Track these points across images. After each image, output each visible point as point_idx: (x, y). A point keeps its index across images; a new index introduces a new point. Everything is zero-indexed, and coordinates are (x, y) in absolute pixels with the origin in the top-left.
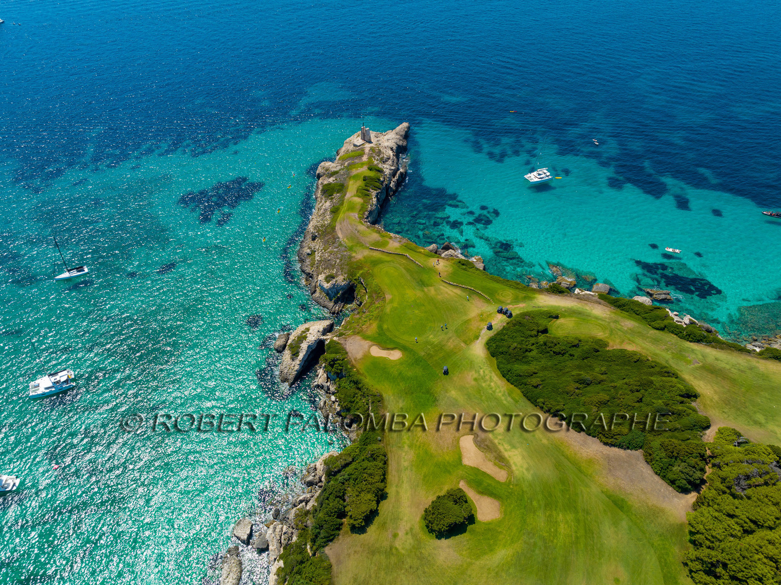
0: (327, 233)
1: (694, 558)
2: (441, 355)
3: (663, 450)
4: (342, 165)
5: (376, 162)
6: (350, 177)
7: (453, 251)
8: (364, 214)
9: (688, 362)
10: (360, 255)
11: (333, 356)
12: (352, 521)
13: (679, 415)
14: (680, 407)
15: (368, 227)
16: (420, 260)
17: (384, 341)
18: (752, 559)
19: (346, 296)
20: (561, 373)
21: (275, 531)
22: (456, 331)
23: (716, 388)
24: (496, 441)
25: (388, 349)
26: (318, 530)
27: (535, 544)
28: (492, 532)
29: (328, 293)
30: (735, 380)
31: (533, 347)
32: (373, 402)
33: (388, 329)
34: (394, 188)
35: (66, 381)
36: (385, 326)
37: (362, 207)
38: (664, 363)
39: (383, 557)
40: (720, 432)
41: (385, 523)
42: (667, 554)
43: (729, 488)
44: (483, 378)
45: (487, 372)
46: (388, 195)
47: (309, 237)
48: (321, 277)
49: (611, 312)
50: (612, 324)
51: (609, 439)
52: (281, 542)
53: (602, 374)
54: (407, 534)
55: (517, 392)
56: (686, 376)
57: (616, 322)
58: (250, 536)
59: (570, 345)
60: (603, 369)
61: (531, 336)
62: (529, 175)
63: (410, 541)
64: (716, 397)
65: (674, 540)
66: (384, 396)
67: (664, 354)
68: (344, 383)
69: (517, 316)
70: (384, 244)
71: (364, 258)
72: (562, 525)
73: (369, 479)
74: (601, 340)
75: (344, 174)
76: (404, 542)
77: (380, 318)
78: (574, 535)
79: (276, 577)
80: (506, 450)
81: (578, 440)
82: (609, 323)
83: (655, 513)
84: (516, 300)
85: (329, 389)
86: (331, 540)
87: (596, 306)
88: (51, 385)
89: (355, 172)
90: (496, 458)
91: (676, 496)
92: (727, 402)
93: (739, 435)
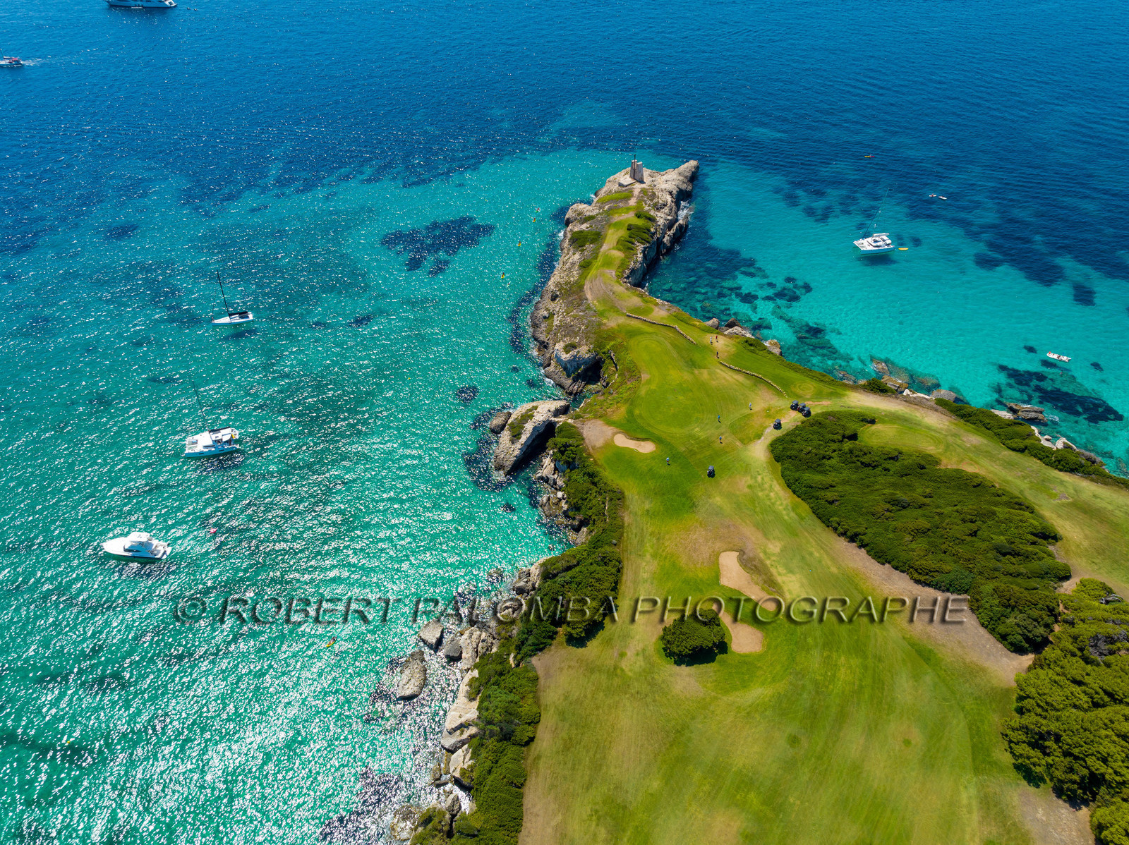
0: (572, 292)
1: (1017, 725)
2: (708, 453)
3: (996, 596)
4: (600, 208)
5: (647, 208)
6: (609, 224)
7: (739, 329)
8: (624, 272)
9: (1051, 496)
10: (613, 322)
11: (565, 440)
12: (569, 629)
13: (1027, 557)
14: (1031, 548)
15: (627, 289)
16: (693, 335)
17: (634, 429)
18: (1098, 733)
19: (590, 374)
20: (868, 490)
21: (471, 637)
22: (732, 426)
23: (1087, 532)
24: (768, 562)
25: (638, 439)
26: (526, 636)
27: (804, 686)
28: (748, 666)
29: (567, 368)
30: (1117, 525)
31: (834, 455)
32: (611, 500)
33: (640, 416)
34: (669, 245)
35: (229, 442)
36: (637, 412)
37: (622, 264)
38: (1016, 493)
39: (604, 677)
40: (1083, 583)
41: (611, 639)
42: (982, 721)
43: (1081, 650)
44: (761, 486)
45: (766, 479)
46: (658, 253)
47: (548, 297)
48: (560, 346)
49: (950, 422)
50: (949, 438)
51: (923, 577)
52: (477, 652)
53: (926, 497)
54: (637, 655)
55: (805, 508)
56: (1048, 514)
57: (955, 435)
58: (440, 641)
59: (886, 457)
60: (928, 491)
61: (834, 442)
62: (861, 241)
63: (640, 663)
64: (1086, 544)
65: (994, 706)
66: (626, 494)
67: (1018, 482)
68: (576, 475)
69: (817, 415)
70: (647, 311)
71: (619, 326)
72: (843, 670)
73: (597, 584)
74: (931, 456)
75: (602, 220)
76: (632, 663)
77: (631, 402)
78: (857, 683)
79: (468, 688)
80: (780, 574)
81: (880, 573)
82: (946, 436)
83: (973, 672)
84: (819, 396)
85: (555, 483)
86: (541, 650)
87: (930, 412)
88: (211, 443)
89: (616, 218)
90: (765, 582)
91: (1006, 656)
92: (1100, 551)
93: (1110, 591)
